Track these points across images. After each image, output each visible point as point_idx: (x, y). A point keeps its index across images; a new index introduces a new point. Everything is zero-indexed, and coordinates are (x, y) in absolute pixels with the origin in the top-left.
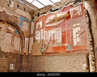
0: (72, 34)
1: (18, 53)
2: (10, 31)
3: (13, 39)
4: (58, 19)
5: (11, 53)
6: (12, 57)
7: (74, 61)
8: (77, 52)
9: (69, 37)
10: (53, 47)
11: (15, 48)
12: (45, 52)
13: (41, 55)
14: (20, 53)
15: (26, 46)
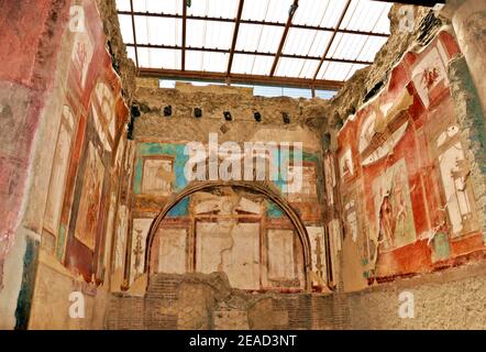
0: (440, 182)
1: (292, 288)
2: (248, 213)
3: (263, 242)
4: (389, 127)
5: (262, 291)
6: (271, 307)
7: (469, 310)
8: (470, 263)
9: (432, 197)
10: (394, 252)
11: (276, 272)
12: (376, 275)
13: (366, 291)
14: (302, 287)
15: (319, 259)
